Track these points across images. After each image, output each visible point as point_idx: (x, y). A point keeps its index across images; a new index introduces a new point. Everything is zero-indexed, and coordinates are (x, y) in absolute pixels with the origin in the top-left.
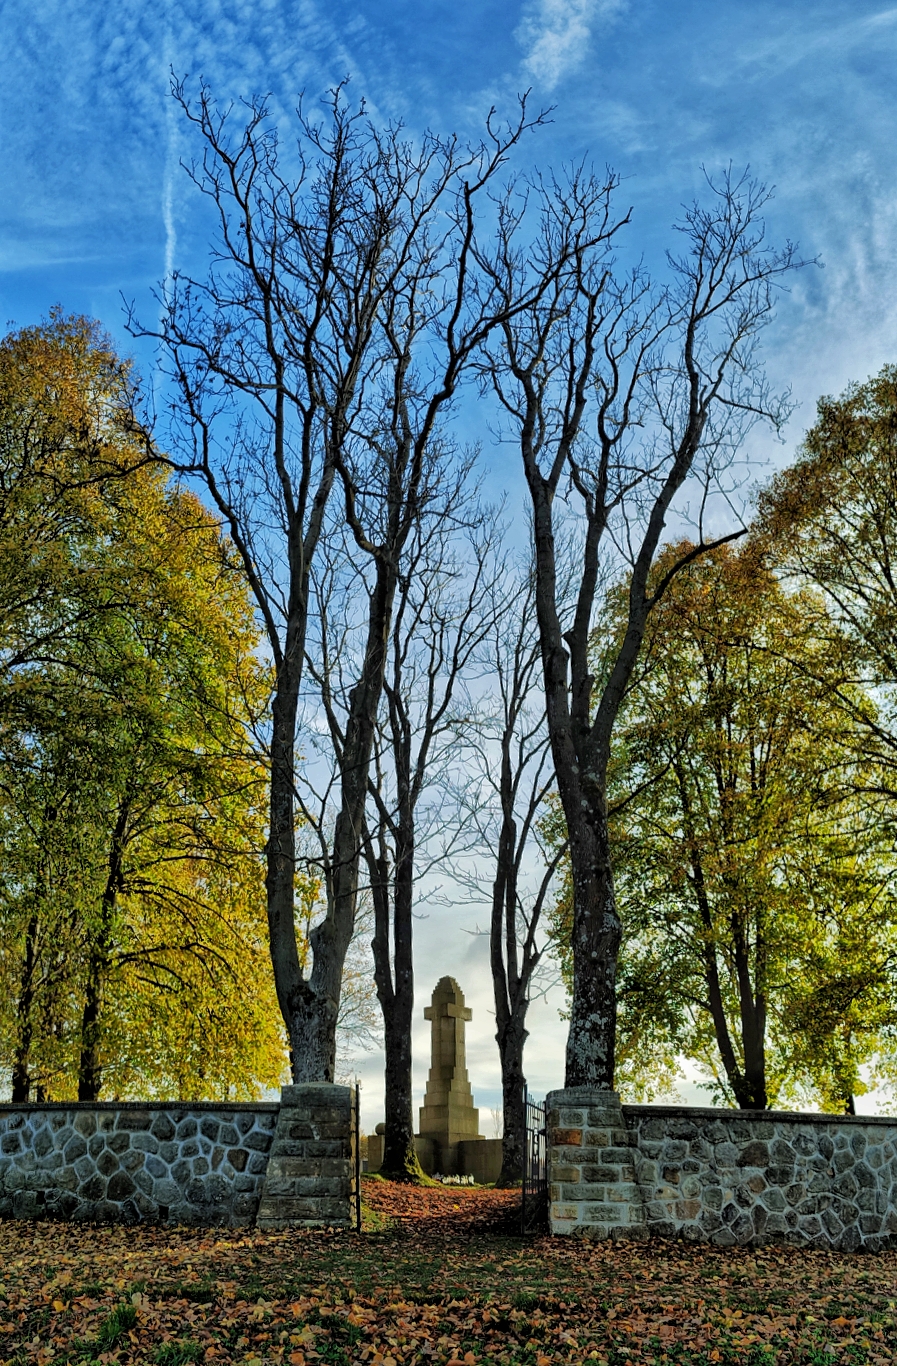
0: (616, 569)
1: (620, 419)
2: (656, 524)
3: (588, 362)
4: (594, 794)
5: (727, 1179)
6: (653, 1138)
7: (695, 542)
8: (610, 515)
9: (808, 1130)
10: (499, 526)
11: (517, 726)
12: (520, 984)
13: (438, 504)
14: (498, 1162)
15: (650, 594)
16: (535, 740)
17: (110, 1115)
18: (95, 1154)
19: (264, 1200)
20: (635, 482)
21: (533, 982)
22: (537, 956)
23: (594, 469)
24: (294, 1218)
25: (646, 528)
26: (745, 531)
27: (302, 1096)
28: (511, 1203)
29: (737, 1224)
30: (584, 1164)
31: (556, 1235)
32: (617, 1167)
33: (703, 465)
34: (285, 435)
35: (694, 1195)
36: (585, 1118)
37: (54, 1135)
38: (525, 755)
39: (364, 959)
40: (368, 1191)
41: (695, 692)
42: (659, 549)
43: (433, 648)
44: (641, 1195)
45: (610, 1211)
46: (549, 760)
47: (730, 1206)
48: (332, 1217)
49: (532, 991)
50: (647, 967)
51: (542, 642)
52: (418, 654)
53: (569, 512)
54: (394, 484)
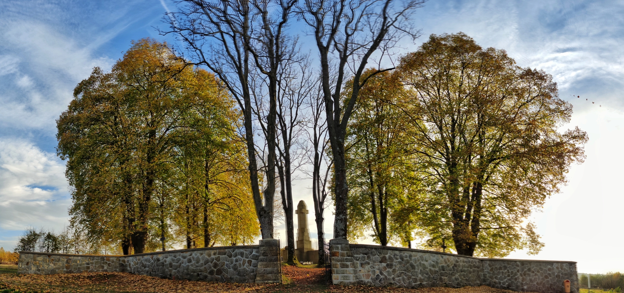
0: (349, 74)
1: (354, 28)
2: (364, 62)
3: (342, 10)
4: (341, 145)
5: (377, 267)
6: (357, 254)
7: (377, 69)
8: (348, 58)
9: (397, 252)
10: (309, 61)
11: (318, 123)
12: (322, 203)
13: (287, 56)
14: (318, 258)
15: (360, 83)
16: (324, 127)
17: (215, 251)
18: (212, 262)
19: (258, 275)
20: (358, 49)
21: (325, 203)
22: (326, 195)
23: (343, 43)
24: (265, 280)
25: (360, 63)
26: (394, 68)
27: (266, 243)
28: (322, 273)
29: (380, 280)
30: (340, 262)
31: (335, 284)
32: (349, 263)
33: (383, 46)
34: (228, 45)
35: (369, 272)
36: (340, 248)
37: (200, 257)
38: (321, 132)
39: (278, 195)
40: (284, 270)
41: (372, 115)
42: (364, 70)
43: (290, 100)
44: (355, 272)
45: (347, 277)
46: (328, 134)
47: (378, 275)
48: (275, 280)
49: (325, 206)
50: (355, 198)
51: (325, 97)
52: (286, 101)
53: (334, 57)
54: (270, 52)
